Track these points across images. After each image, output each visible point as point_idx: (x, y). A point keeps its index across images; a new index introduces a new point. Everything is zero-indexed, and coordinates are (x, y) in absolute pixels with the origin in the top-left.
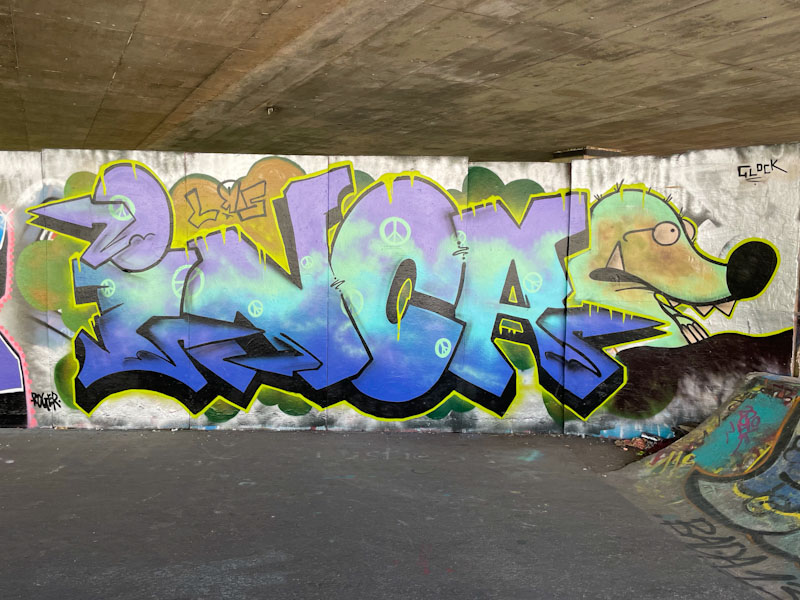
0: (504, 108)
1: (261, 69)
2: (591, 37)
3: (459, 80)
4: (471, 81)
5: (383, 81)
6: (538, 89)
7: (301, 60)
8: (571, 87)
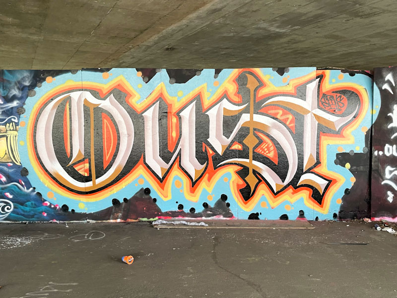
0: (294, 46)
1: (173, 27)
2: (360, 5)
3: (278, 30)
4: (284, 31)
5: (236, 32)
6: (317, 35)
7: (197, 21)
8: (336, 34)
